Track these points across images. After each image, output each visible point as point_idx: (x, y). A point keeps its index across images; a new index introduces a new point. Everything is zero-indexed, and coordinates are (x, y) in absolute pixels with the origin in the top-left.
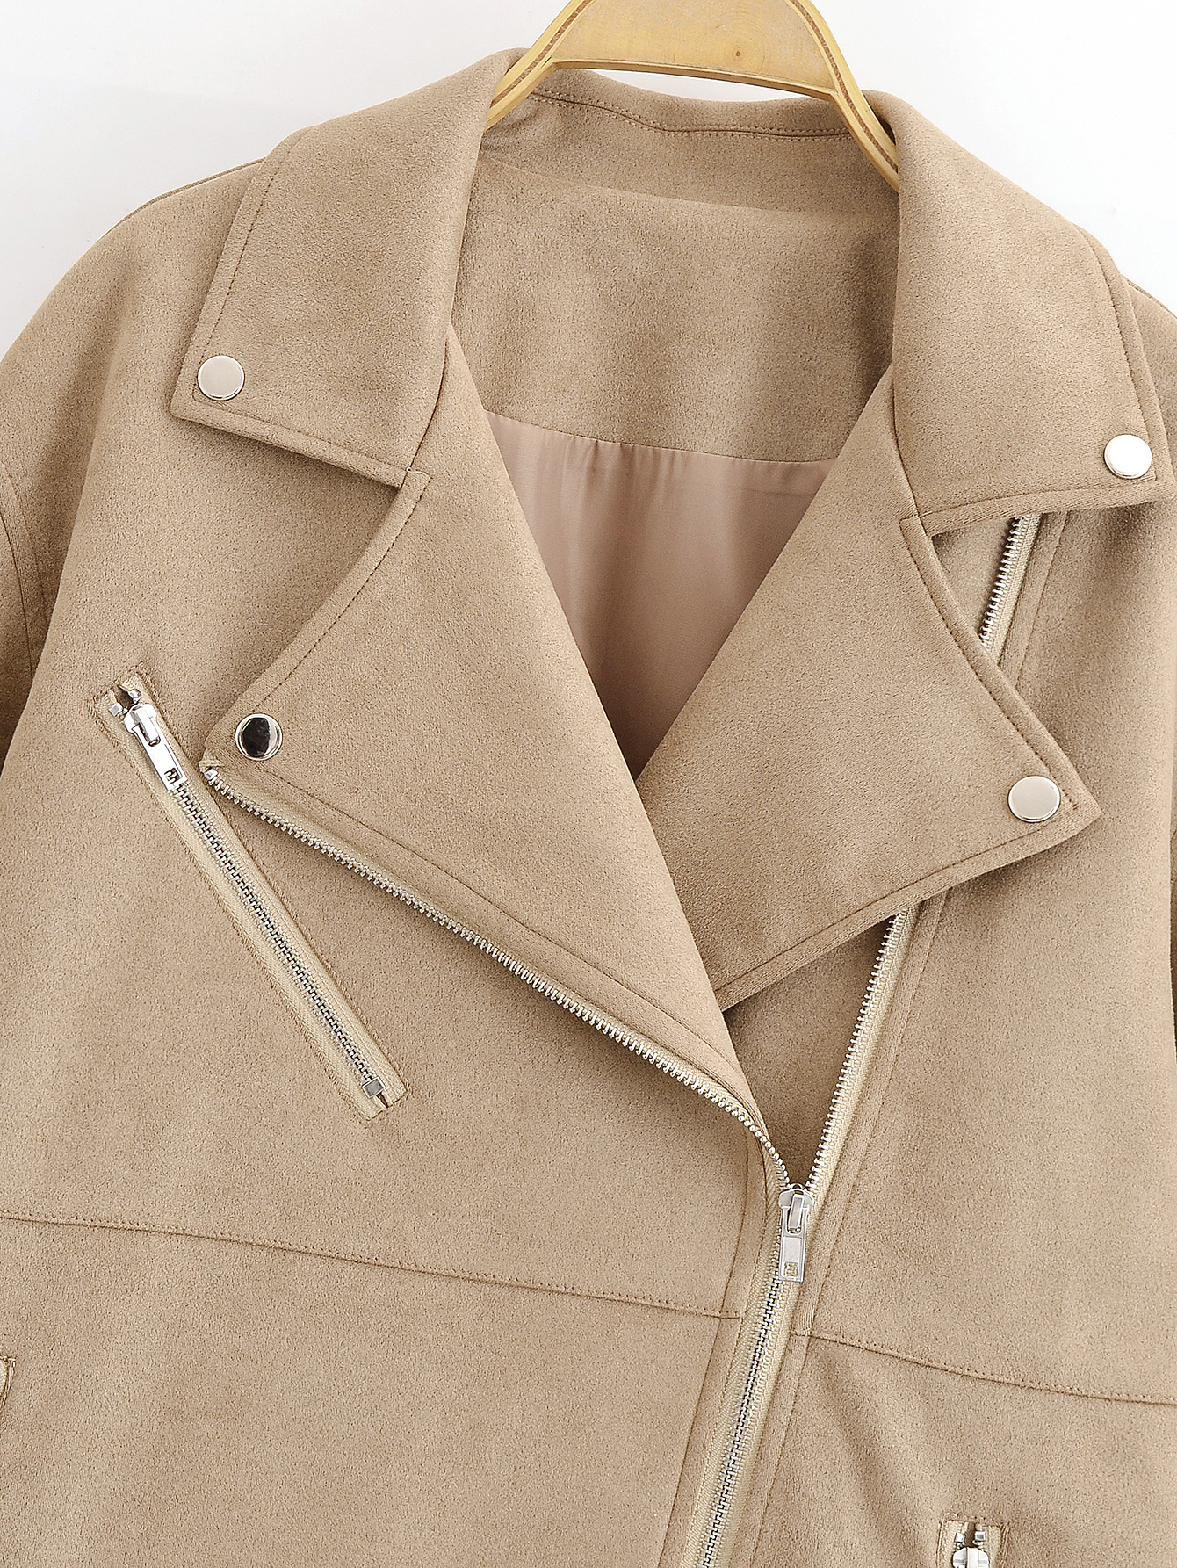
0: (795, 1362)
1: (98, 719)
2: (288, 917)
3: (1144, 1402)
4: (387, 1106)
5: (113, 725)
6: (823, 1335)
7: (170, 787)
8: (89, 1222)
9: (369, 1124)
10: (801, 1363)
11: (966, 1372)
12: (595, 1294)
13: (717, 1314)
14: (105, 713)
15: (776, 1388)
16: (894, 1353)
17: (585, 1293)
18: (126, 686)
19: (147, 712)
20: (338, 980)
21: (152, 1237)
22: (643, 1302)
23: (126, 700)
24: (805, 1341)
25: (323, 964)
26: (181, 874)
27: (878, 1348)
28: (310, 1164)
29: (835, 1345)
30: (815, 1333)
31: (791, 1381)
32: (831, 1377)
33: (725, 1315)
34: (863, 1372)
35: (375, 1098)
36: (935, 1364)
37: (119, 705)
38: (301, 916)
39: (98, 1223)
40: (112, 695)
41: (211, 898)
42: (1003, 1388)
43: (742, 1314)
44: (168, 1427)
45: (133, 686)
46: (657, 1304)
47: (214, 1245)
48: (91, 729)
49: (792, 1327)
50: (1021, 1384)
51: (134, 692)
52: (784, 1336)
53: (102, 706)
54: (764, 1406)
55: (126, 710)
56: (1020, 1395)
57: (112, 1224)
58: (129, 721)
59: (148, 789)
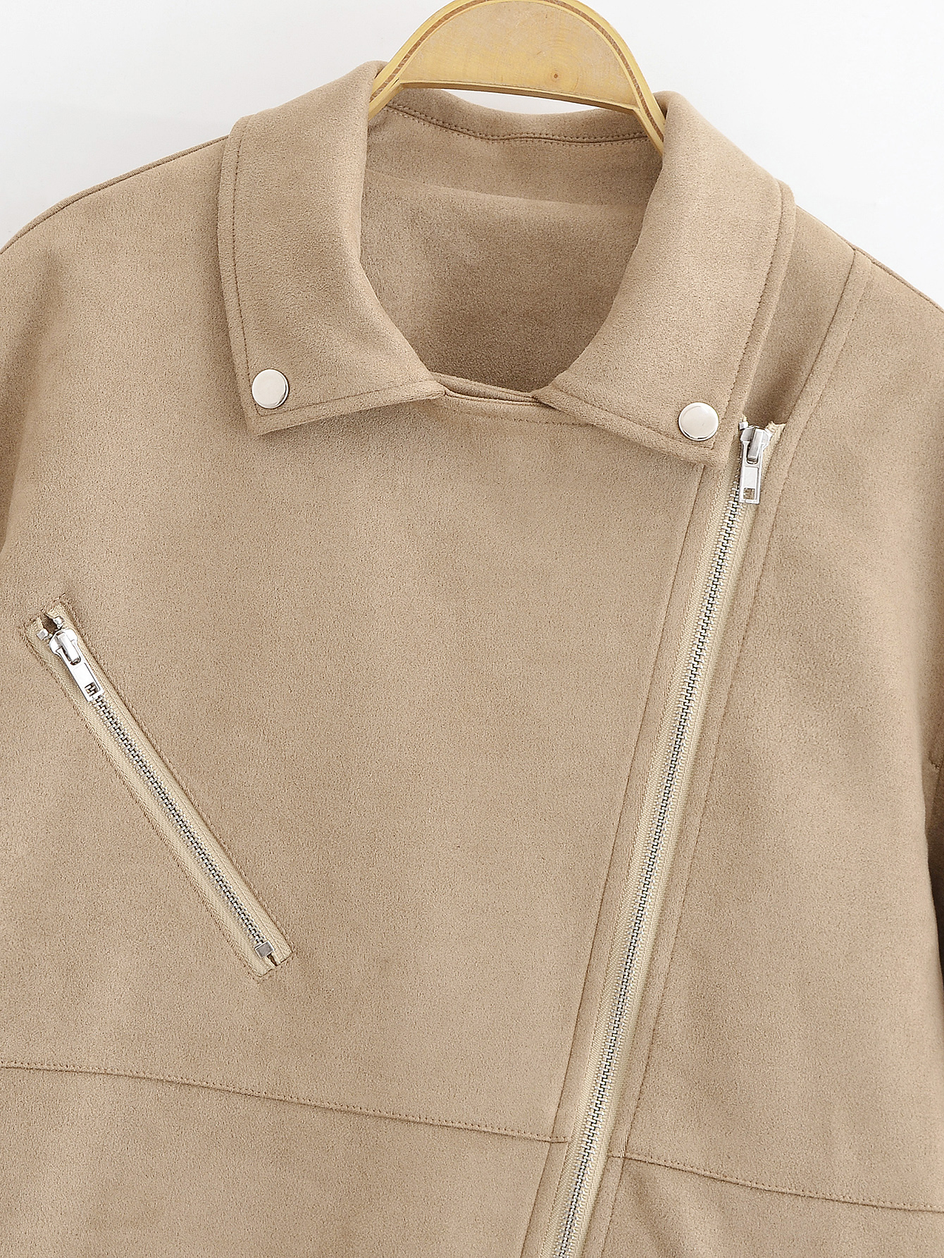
0: (612, 1181)
1: (29, 643)
2: (191, 807)
3: (905, 1210)
4: (276, 965)
5: (41, 648)
6: (635, 1156)
7: (89, 699)
8: (25, 1065)
9: (261, 980)
10: (617, 1180)
11: (755, 1185)
12: (445, 1123)
13: (548, 1139)
14: (33, 638)
15: (596, 1202)
16: (695, 1170)
17: (436, 1122)
18: (51, 614)
19: (69, 636)
20: (234, 860)
21: (80, 1077)
22: (486, 1130)
23: (51, 626)
24: (620, 1161)
25: (221, 846)
26: (98, 772)
27: (681, 1166)
28: (211, 1014)
29: (645, 1165)
30: (628, 1155)
31: (608, 1197)
32: (641, 1192)
33: (556, 1140)
34: (668, 1187)
35: (266, 959)
36: (728, 1179)
37: (45, 631)
38: (202, 805)
39: (33, 1066)
40: (39, 622)
41: (125, 792)
42: (786, 1198)
43: (569, 1139)
44: (93, 1234)
45: (58, 615)
46: (497, 1131)
47: (131, 1082)
48: (24, 652)
49: (609, 1151)
50: (802, 1194)
51: (58, 619)
52: (602, 1158)
53: (31, 632)
54: (587, 1217)
55: (51, 635)
56: (800, 1203)
57: (45, 1066)
58: (54, 645)
59: (70, 701)
